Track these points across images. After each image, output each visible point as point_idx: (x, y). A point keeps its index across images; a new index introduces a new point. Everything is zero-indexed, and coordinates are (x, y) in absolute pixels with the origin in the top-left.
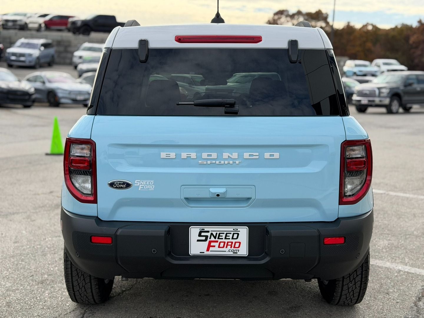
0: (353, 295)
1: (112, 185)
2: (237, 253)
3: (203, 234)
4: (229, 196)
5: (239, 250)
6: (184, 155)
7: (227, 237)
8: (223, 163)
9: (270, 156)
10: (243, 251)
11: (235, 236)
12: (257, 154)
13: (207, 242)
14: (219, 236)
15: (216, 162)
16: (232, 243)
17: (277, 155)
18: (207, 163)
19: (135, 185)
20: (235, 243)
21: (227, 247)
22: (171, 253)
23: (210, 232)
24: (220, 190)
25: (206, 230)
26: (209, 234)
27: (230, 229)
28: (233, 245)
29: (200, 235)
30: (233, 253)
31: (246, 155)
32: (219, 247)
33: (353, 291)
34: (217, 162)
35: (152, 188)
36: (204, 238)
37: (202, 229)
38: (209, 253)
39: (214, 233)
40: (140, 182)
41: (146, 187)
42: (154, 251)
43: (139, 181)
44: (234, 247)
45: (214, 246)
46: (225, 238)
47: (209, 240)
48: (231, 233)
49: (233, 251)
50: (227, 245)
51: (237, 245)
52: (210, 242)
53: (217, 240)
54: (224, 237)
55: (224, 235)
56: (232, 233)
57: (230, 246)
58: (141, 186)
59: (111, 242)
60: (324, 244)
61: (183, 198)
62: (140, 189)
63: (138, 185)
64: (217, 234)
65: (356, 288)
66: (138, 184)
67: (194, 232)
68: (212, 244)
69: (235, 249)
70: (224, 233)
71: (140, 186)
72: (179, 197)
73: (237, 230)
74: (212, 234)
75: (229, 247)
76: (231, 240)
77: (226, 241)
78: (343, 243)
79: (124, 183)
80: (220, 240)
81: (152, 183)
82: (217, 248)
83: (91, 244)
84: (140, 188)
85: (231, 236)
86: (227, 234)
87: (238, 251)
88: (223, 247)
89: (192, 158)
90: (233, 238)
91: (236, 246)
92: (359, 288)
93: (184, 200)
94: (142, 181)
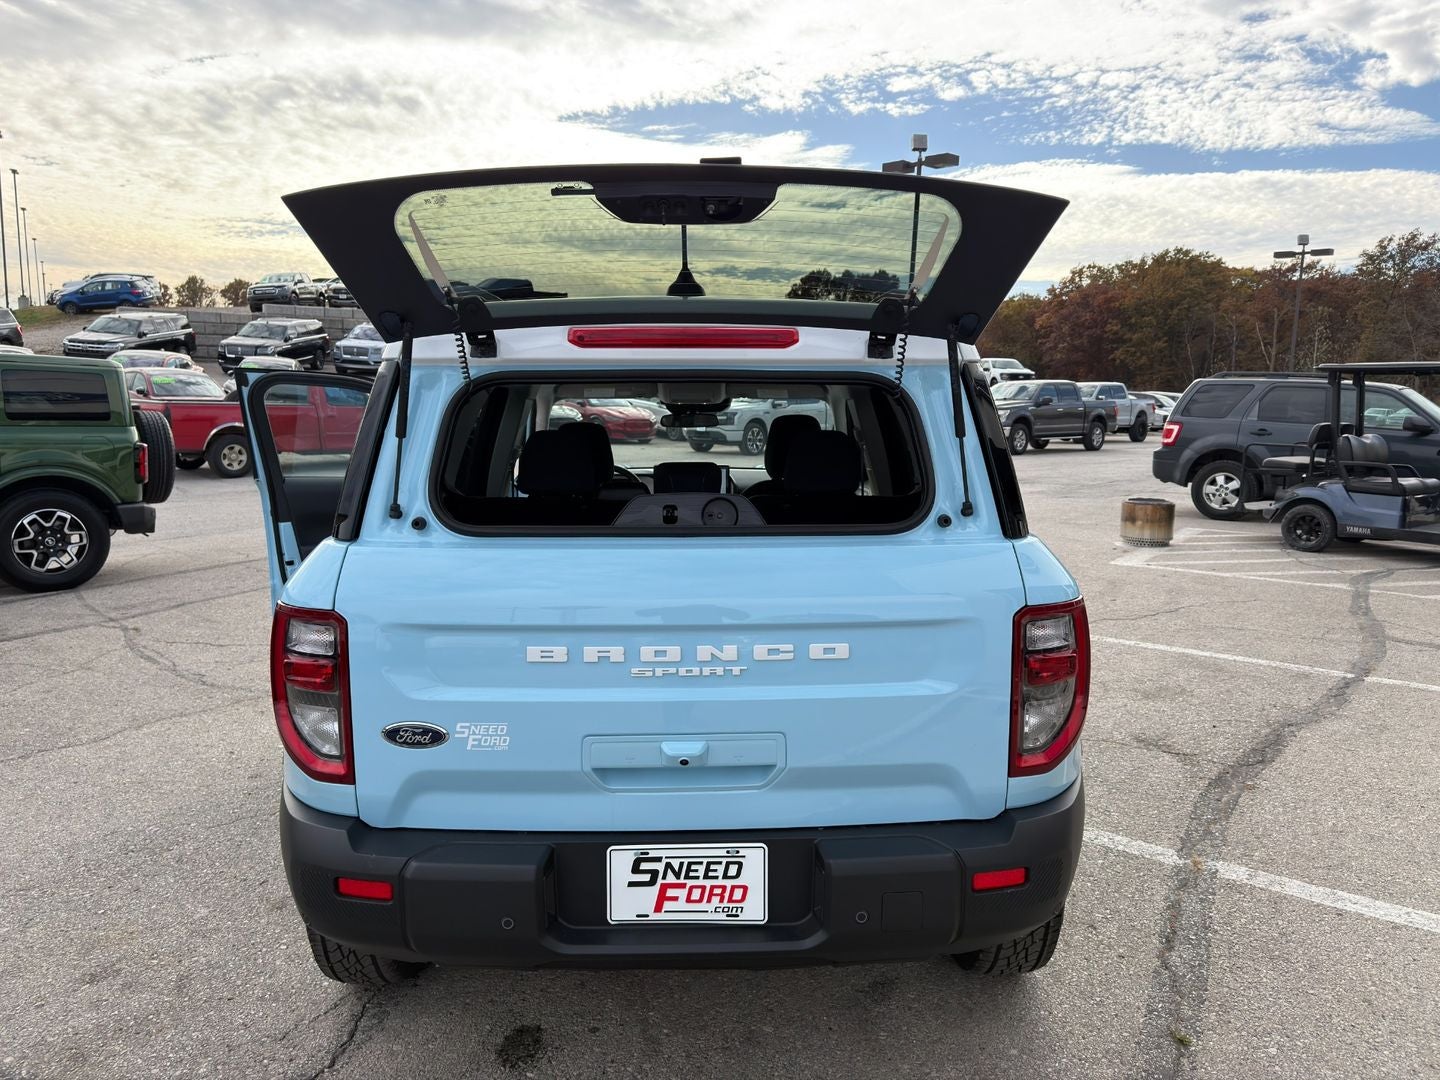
0: (1026, 957)
1: (392, 735)
2: (738, 916)
3: (644, 866)
4: (715, 760)
5: (742, 908)
6: (591, 653)
7: (711, 874)
8: (698, 674)
9: (824, 654)
10: (755, 910)
11: (733, 870)
12: (790, 647)
13: (656, 889)
14: (689, 870)
15: (677, 671)
16: (724, 888)
17: (842, 650)
18: (654, 674)
19: (457, 736)
20: (733, 888)
21: (709, 901)
22: (556, 920)
23: (664, 861)
24: (690, 748)
25: (652, 854)
26: (660, 867)
27: (717, 850)
28: (727, 895)
29: (636, 870)
30: (728, 916)
31: (760, 651)
32: (689, 900)
33: (1027, 949)
34: (682, 671)
35: (503, 743)
36: (647, 878)
37: (642, 854)
38: (661, 917)
39: (676, 864)
40: (469, 728)
41: (486, 741)
42: (508, 923)
43: (468, 724)
44: (730, 900)
45: (675, 899)
46: (706, 877)
47: (660, 881)
48: (720, 863)
49: (726, 910)
50: (711, 894)
51: (738, 894)
52: (664, 888)
53: (682, 880)
54: (701, 873)
55: (702, 869)
56: (724, 861)
57: (719, 898)
58: (474, 740)
59: (388, 896)
60: (974, 890)
61: (587, 768)
62: (469, 748)
63: (466, 735)
64: (682, 864)
65: (1033, 942)
66: (463, 733)
67: (620, 861)
68: (670, 893)
69: (731, 905)
70: (701, 863)
71: (471, 737)
72: (578, 768)
73: (738, 852)
74: (669, 866)
75: (716, 900)
76: (720, 882)
77: (708, 883)
78: (1021, 882)
79: (426, 731)
80: (690, 883)
81: (502, 730)
82: (681, 905)
83: (339, 899)
84: (470, 742)
85: (721, 869)
86: (709, 864)
87: (740, 910)
88: (700, 900)
89: (612, 660)
90: (725, 876)
91: (734, 898)
92: (1041, 942)
93: (592, 773)
94: (476, 726)
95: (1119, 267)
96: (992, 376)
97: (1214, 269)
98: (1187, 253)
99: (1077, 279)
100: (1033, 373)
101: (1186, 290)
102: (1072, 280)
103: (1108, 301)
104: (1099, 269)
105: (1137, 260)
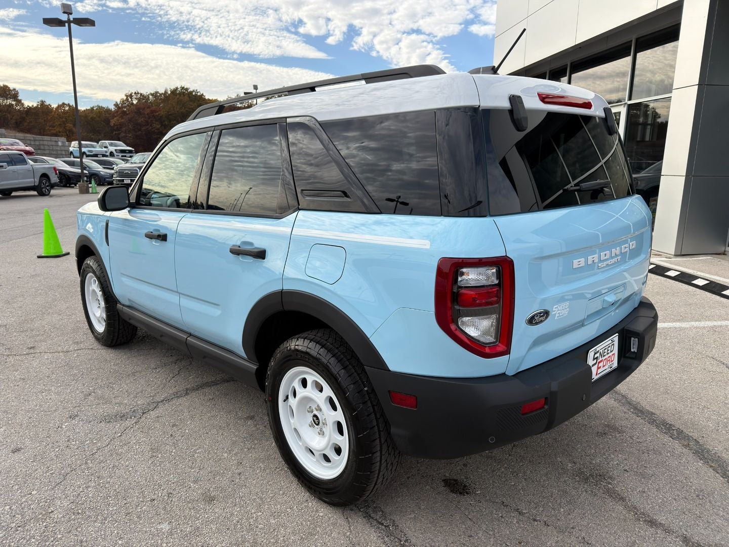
2: (612, 367)
3: (595, 356)
11: (612, 348)
16: (610, 357)
19: (553, 313)
21: (607, 364)
23: (599, 352)
25: (597, 350)
26: (598, 355)
27: (609, 341)
29: (594, 359)
32: (603, 366)
35: (567, 312)
38: (597, 377)
39: (602, 352)
40: (557, 308)
41: (562, 313)
45: (600, 367)
47: (598, 361)
51: (613, 358)
52: (599, 364)
53: (602, 358)
54: (606, 353)
55: (606, 351)
56: (611, 345)
57: (609, 361)
58: (558, 314)
61: (586, 316)
66: (555, 311)
70: (606, 348)
71: (557, 312)
79: (544, 314)
83: (523, 417)
87: (613, 364)
91: (612, 360)
94: (560, 306)
95: (152, 95)
96: (110, 151)
97: (200, 98)
98: (187, 89)
99: (130, 100)
100: (133, 149)
101: (189, 109)
102: (127, 100)
103: (152, 112)
104: (141, 94)
105: (162, 91)
